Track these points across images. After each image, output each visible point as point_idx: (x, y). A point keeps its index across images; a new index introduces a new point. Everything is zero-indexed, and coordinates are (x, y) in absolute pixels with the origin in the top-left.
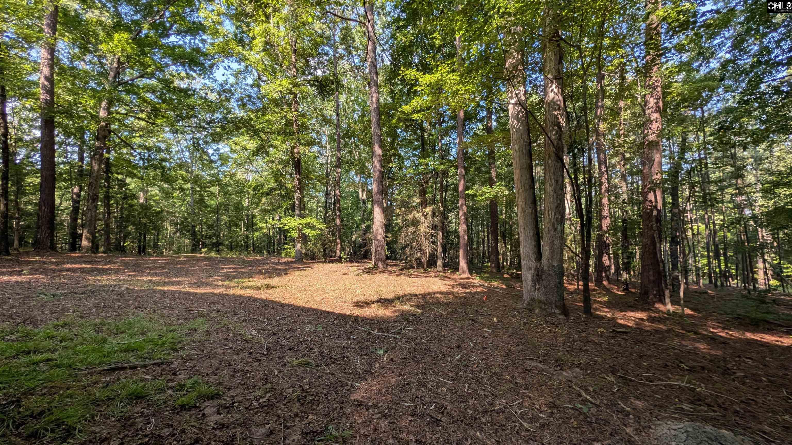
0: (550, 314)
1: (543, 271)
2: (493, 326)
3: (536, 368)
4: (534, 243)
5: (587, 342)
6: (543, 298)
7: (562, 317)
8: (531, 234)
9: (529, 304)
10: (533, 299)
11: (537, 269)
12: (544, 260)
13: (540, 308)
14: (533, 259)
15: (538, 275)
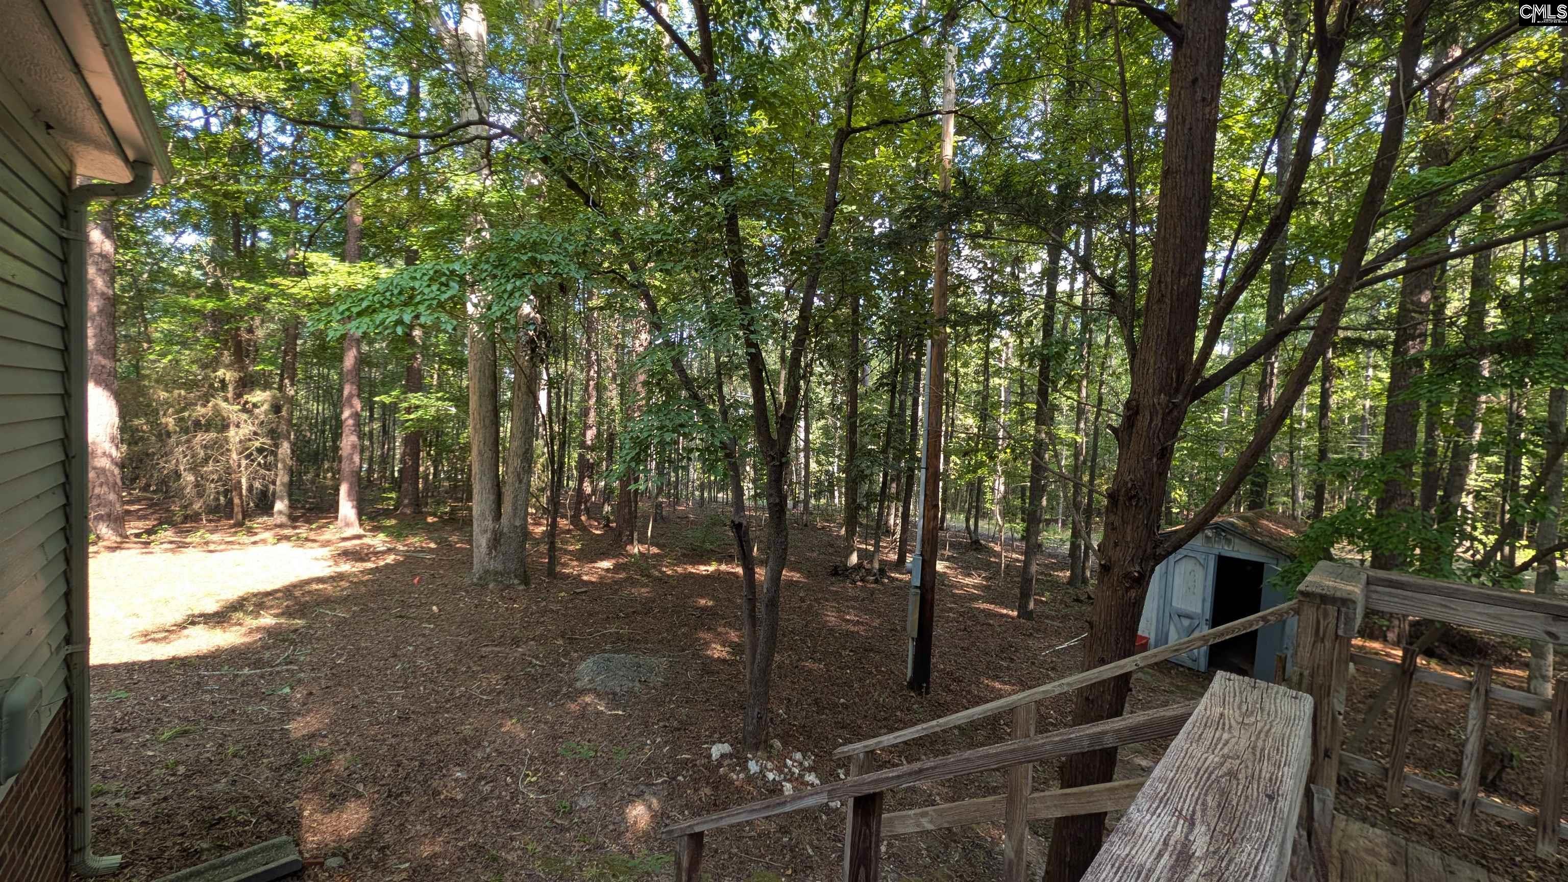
0: (508, 587)
1: (502, 534)
2: (432, 618)
3: (492, 652)
4: (492, 497)
5: (544, 612)
6: (500, 568)
7: (522, 587)
8: (490, 485)
9: (480, 578)
10: (487, 572)
11: (494, 532)
12: (504, 520)
13: (495, 580)
14: (490, 518)
15: (495, 539)
